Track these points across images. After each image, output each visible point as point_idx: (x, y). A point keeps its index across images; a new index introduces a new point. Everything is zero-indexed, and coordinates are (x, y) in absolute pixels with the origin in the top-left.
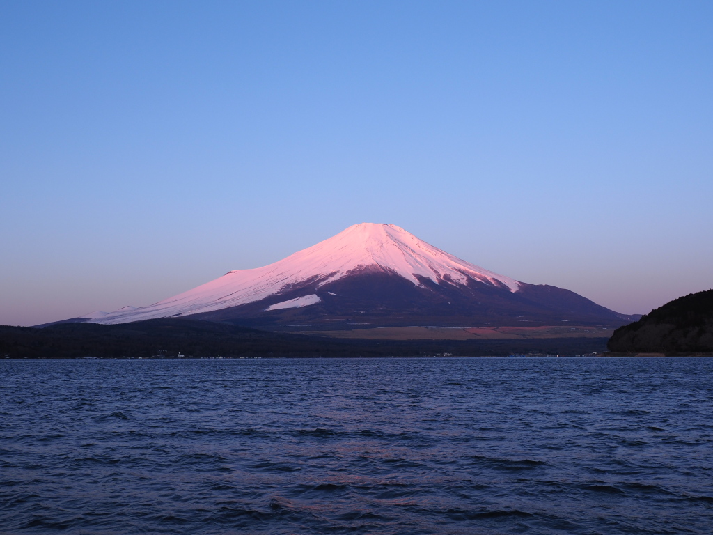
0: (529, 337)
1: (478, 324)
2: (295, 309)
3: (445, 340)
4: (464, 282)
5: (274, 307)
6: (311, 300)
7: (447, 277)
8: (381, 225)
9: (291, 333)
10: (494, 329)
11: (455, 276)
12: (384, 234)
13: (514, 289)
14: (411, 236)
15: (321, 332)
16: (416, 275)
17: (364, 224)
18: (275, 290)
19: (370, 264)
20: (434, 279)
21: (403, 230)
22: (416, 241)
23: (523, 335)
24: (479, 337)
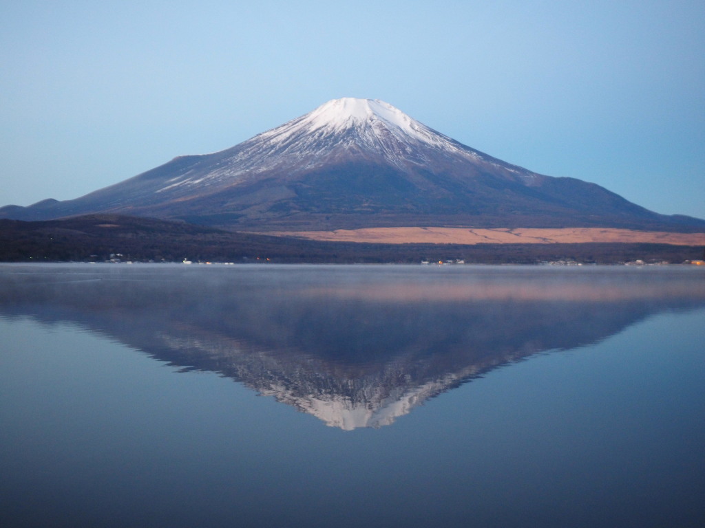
0: (552, 242)
1: (489, 226)
3: (450, 244)
8: (366, 100)
9: (258, 233)
10: (506, 232)
12: (369, 112)
14: (403, 115)
15: (296, 233)
17: (344, 99)
21: (393, 108)
22: (409, 120)
23: (544, 239)
24: (489, 241)
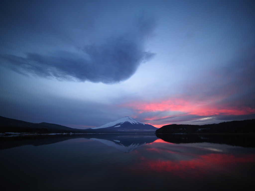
2: (117, 127)
4: (138, 124)
5: (115, 127)
6: (120, 126)
7: (136, 123)
11: (137, 123)
13: (144, 125)
16: (132, 123)
18: (115, 125)
19: (126, 121)
20: (134, 123)
